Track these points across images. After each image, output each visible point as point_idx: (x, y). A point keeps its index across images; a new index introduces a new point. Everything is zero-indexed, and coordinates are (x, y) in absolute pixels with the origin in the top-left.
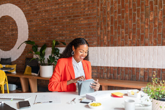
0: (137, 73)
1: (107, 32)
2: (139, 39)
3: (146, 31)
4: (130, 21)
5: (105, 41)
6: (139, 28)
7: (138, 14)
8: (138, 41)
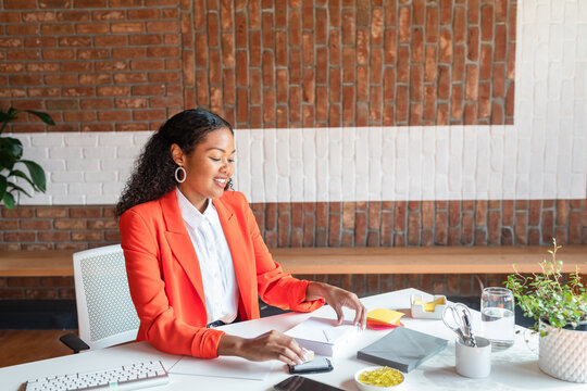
0: (333, 221)
1: (222, 75)
2: (339, 101)
3: (361, 75)
4: (306, 37)
5: (216, 106)
6: (336, 63)
7: (334, 12)
8: (336, 108)
